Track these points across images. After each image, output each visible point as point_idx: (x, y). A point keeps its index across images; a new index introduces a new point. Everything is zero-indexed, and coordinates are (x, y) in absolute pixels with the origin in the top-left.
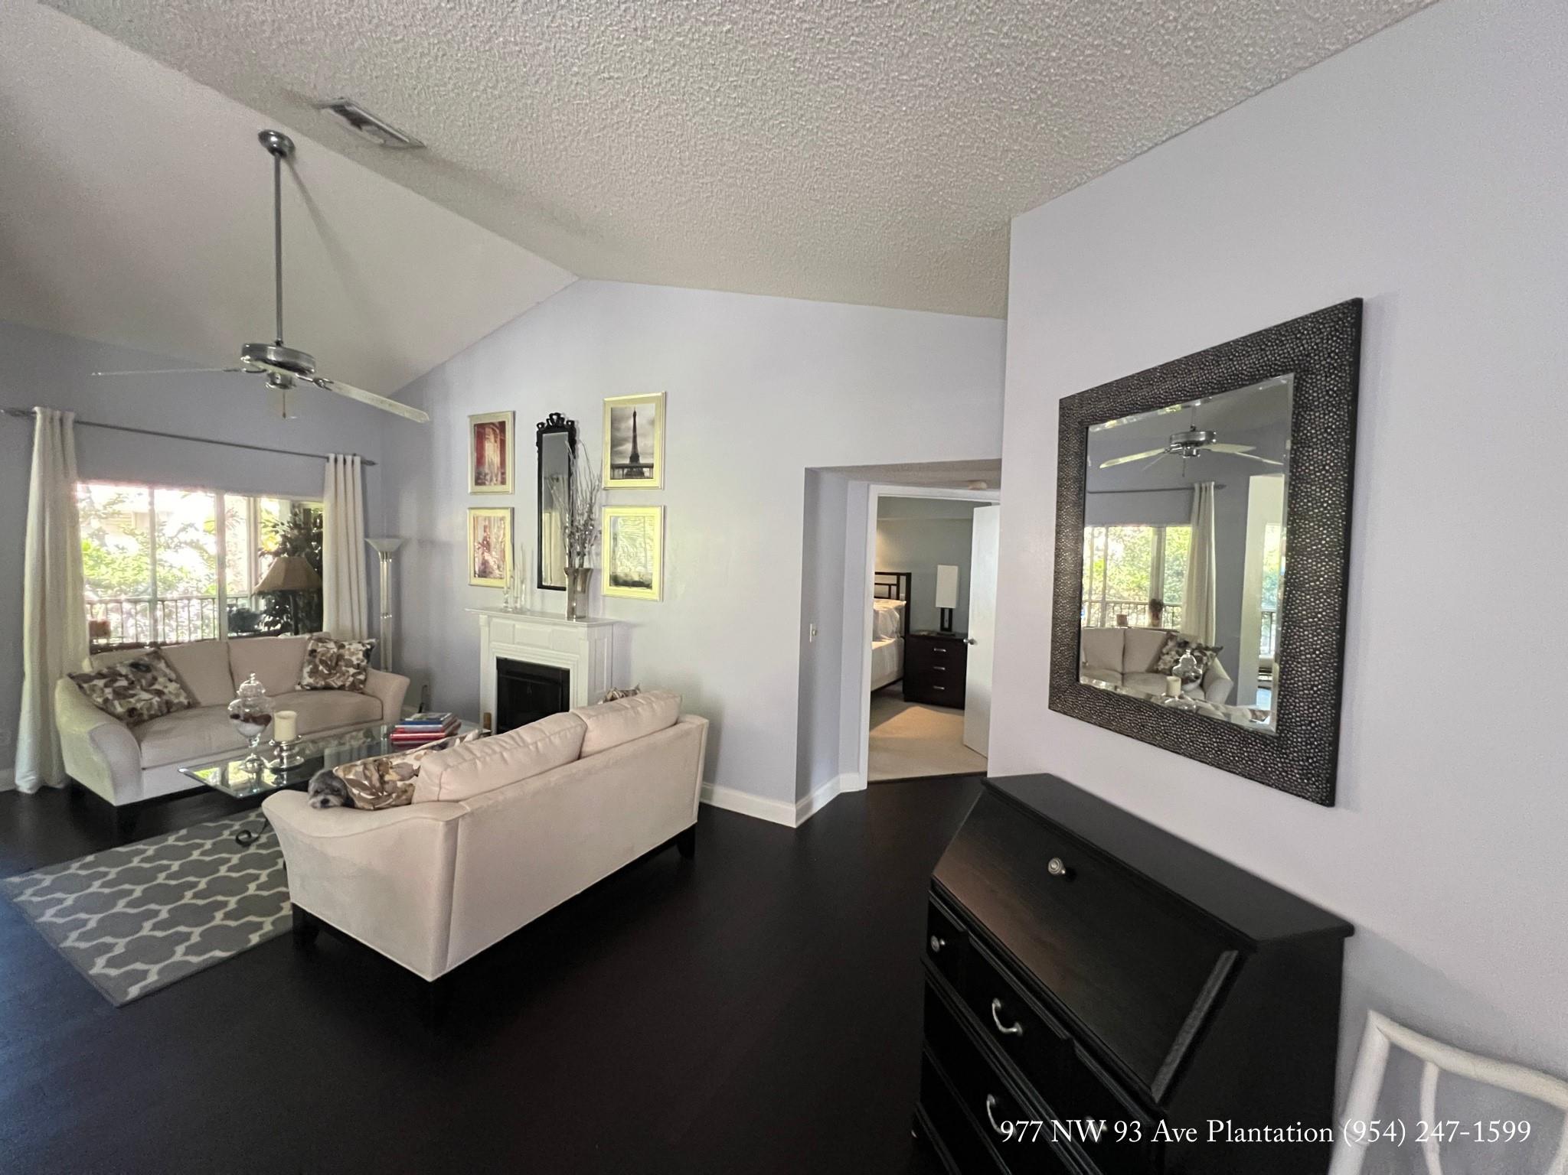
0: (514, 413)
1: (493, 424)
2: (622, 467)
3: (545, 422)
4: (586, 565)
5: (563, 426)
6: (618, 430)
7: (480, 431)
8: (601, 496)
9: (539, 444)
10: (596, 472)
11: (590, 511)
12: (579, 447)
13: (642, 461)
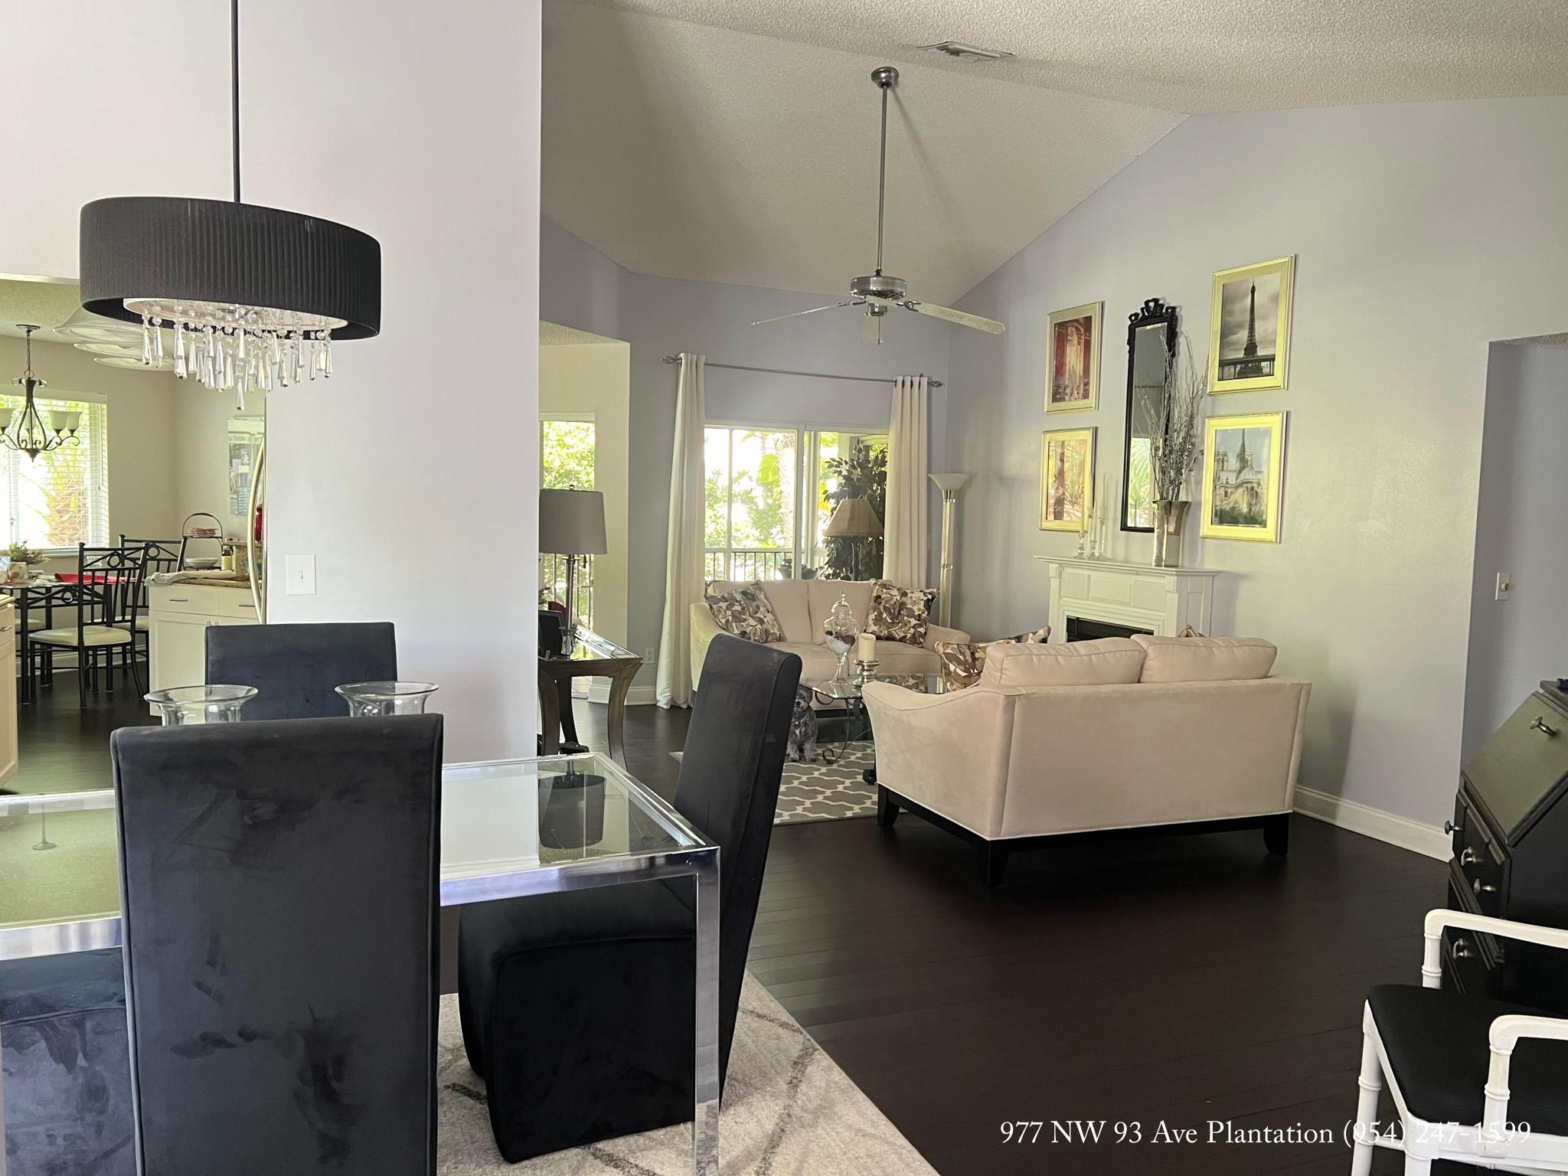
0: (1103, 304)
1: (1077, 321)
2: (1234, 363)
3: (1140, 312)
4: (1182, 498)
5: (1162, 315)
6: (1231, 313)
7: (1061, 332)
8: (1205, 404)
9: (1131, 342)
10: (1200, 373)
11: (1190, 425)
12: (1181, 340)
13: (1260, 352)
